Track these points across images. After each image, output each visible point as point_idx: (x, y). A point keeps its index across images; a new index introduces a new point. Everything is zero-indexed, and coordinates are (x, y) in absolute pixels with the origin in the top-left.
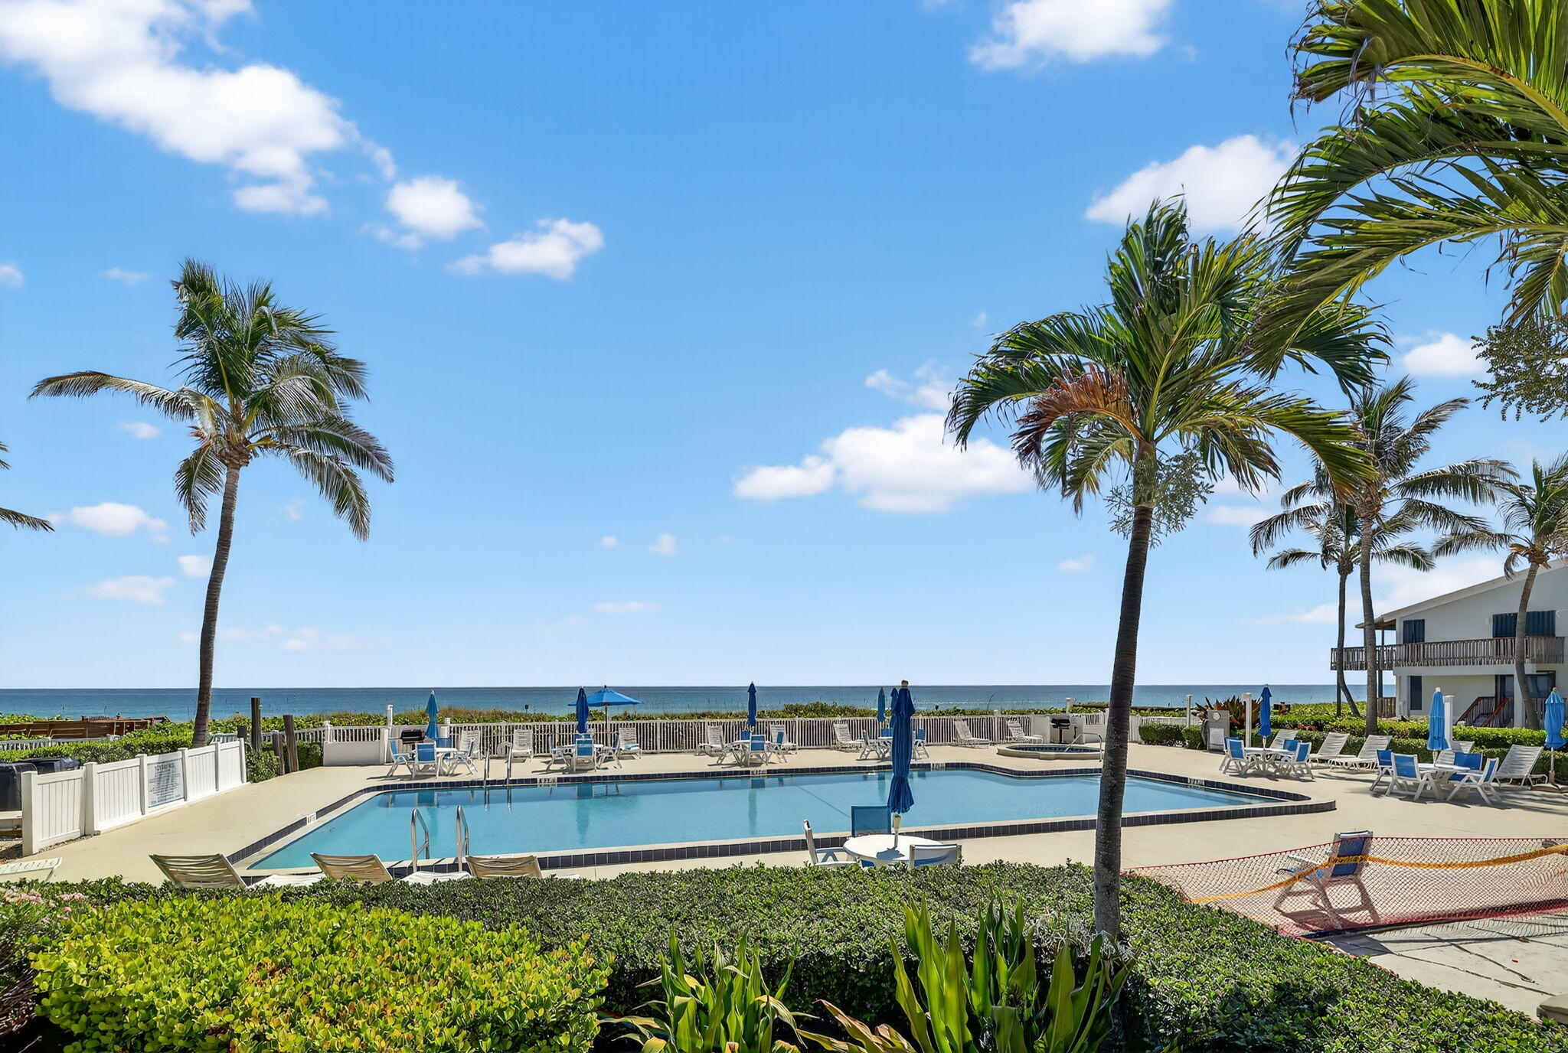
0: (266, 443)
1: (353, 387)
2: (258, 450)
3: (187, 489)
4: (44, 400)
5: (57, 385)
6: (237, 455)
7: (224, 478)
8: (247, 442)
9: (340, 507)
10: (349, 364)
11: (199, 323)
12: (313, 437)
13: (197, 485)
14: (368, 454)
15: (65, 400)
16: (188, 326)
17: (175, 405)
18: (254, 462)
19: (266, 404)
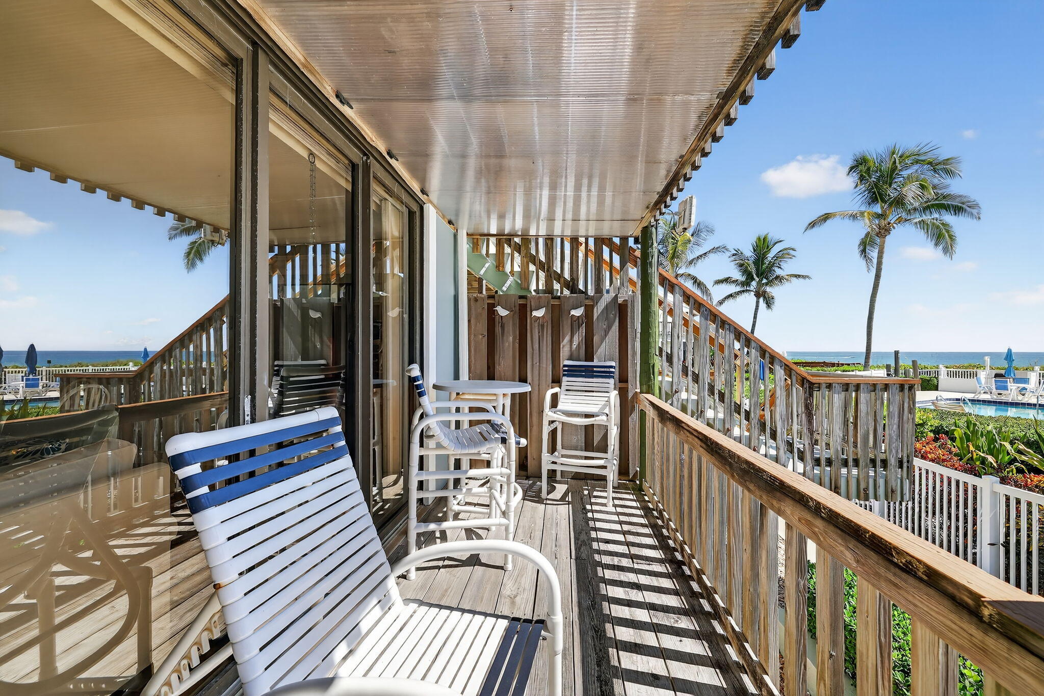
0: (900, 220)
1: (949, 173)
2: (895, 225)
3: (864, 251)
4: (809, 232)
5: (812, 225)
6: (884, 231)
7: (878, 244)
8: (889, 223)
10: (946, 161)
11: (865, 177)
12: (925, 209)
13: (868, 247)
15: (815, 229)
16: (859, 181)
17: (854, 217)
18: (893, 232)
19: (899, 202)
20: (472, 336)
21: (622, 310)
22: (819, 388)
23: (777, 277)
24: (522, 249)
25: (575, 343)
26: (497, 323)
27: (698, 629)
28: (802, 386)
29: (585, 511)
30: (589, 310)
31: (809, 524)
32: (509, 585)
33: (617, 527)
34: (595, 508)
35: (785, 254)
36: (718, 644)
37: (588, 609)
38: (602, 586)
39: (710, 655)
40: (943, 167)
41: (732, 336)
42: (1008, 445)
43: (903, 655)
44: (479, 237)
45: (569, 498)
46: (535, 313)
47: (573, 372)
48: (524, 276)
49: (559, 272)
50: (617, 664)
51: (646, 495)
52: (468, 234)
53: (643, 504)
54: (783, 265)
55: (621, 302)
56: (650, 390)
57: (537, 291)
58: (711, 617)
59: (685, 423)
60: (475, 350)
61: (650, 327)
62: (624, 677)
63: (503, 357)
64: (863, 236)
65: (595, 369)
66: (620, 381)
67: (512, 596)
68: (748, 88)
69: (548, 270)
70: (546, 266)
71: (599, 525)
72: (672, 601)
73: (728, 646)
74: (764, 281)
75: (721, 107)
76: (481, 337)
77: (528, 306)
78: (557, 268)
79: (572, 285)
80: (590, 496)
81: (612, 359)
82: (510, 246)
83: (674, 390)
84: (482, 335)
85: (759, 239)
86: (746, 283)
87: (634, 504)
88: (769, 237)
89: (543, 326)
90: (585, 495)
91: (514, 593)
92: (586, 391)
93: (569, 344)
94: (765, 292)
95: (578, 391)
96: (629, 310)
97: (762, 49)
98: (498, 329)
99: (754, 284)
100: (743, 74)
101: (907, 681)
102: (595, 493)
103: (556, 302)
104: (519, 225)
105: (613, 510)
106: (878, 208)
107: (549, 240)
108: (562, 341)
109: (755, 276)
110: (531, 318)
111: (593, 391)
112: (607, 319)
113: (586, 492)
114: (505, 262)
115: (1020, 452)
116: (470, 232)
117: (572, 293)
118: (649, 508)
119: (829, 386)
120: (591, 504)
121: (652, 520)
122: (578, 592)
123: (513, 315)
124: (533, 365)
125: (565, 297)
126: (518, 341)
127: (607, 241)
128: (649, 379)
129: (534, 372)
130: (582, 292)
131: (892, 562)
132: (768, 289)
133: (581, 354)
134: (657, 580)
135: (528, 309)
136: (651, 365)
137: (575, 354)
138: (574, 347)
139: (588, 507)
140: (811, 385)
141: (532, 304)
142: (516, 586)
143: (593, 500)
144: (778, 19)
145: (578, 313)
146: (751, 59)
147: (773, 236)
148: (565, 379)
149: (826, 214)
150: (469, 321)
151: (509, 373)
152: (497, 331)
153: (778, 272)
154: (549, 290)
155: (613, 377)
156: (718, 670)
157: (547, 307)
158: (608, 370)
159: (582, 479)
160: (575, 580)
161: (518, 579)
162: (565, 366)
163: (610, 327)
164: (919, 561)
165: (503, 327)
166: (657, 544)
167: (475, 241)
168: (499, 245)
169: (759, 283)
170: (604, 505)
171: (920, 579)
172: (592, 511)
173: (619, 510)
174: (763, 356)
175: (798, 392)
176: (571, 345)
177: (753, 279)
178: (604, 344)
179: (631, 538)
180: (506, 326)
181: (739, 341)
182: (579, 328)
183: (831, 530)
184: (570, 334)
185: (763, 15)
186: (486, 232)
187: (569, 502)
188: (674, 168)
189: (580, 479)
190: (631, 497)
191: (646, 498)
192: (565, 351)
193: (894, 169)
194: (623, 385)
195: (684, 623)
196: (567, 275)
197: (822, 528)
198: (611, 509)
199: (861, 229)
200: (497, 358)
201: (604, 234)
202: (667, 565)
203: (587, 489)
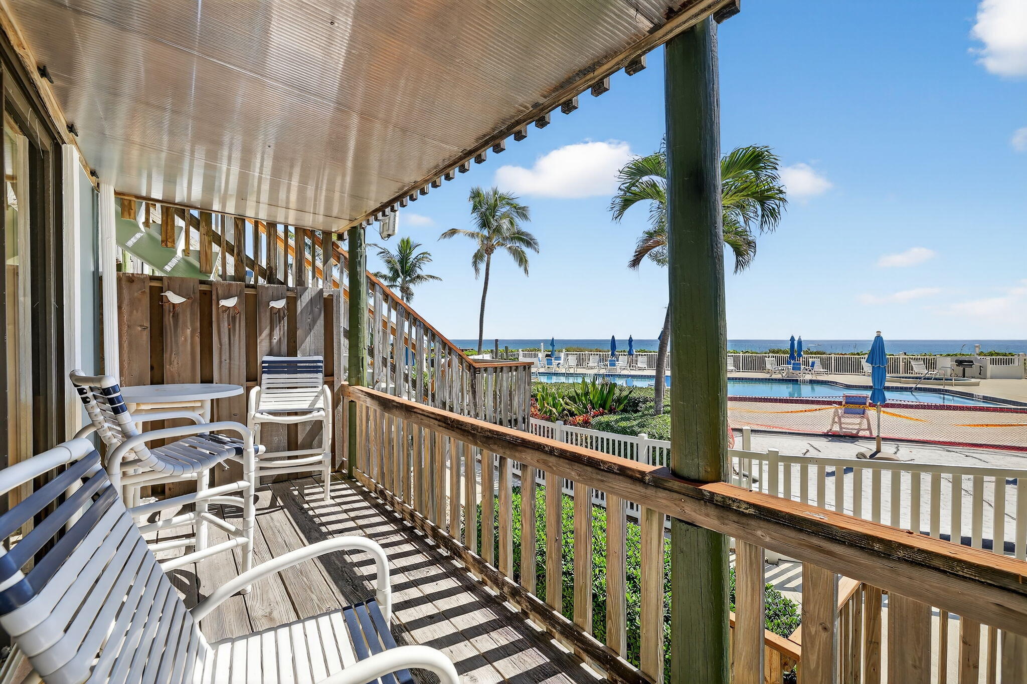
0: (499, 244)
1: (525, 216)
2: (496, 247)
3: (475, 264)
4: (442, 241)
5: (445, 235)
6: (489, 250)
7: (486, 257)
8: (493, 245)
9: (520, 265)
10: (524, 208)
11: (478, 206)
12: (512, 239)
13: (478, 261)
14: (529, 242)
15: (446, 239)
16: (475, 208)
17: (472, 235)
18: (495, 251)
19: (498, 230)
20: (125, 328)
21: (327, 304)
22: (480, 371)
23: (418, 277)
24: (203, 224)
25: (276, 338)
26: (167, 312)
27: (445, 571)
28: (469, 371)
29: (305, 512)
30: (292, 302)
31: (545, 463)
32: (257, 606)
33: (344, 516)
34: (312, 505)
35: (425, 256)
36: (462, 575)
37: (352, 593)
38: (356, 569)
39: (460, 584)
40: (522, 212)
41: (422, 331)
42: (561, 400)
43: (539, 545)
44: (134, 199)
45: (280, 502)
46: (223, 303)
47: (273, 368)
48: (205, 256)
49: (252, 257)
50: (398, 623)
51: (357, 481)
52: (116, 193)
53: (358, 490)
54: (422, 266)
55: (326, 296)
56: (359, 382)
57: (224, 276)
58: (450, 558)
59: (419, 409)
60: (130, 344)
61: (358, 323)
62: (408, 628)
63: (177, 354)
64: (476, 252)
65: (298, 365)
66: (326, 376)
67: (267, 614)
68: (483, 154)
69: (239, 254)
70: (236, 249)
71: (324, 519)
72: (419, 559)
73: (469, 574)
74: (408, 278)
75: (461, 158)
76: (139, 329)
77: (214, 293)
78: (249, 252)
79: (269, 274)
80: (302, 495)
81: (317, 354)
82: (183, 219)
83: (375, 381)
84: (141, 326)
85: (403, 241)
86: (394, 279)
87: (350, 492)
88: (411, 240)
89: (234, 318)
90: (297, 496)
91: (268, 610)
92: (288, 388)
93: (268, 338)
94: (408, 288)
95: (282, 388)
96: (334, 304)
97: (503, 134)
98: (169, 320)
99: (399, 280)
100: (485, 144)
101: (543, 559)
102: (306, 491)
103: (251, 292)
104: (197, 194)
105: (332, 502)
106: (485, 232)
107: (240, 221)
108: (260, 335)
109: (401, 274)
110: (218, 308)
111: (296, 388)
112: (312, 312)
113: (296, 493)
114: (176, 237)
115: (566, 404)
116: (119, 190)
117: (269, 282)
118: (366, 492)
119: (486, 370)
120: (307, 502)
121: (373, 502)
122: (336, 583)
123: (192, 303)
124: (221, 362)
125: (263, 287)
126: (198, 334)
127: (309, 233)
128: (359, 372)
129: (223, 370)
130: (281, 283)
131: (600, 469)
132: (411, 286)
133: (282, 349)
134: (399, 548)
135: (214, 297)
136: (361, 358)
137: (276, 349)
138: (275, 341)
139: (306, 506)
140: (475, 368)
141: (220, 292)
142: (265, 603)
143: (307, 498)
144: (518, 123)
145: (280, 304)
146: (494, 138)
147: (413, 240)
148: (265, 376)
149: (453, 229)
150: (120, 308)
151: (188, 374)
152: (167, 323)
153: (419, 272)
154: (239, 276)
155: (321, 372)
156: (469, 592)
157: (239, 296)
158: (315, 364)
159: (285, 481)
160: (327, 574)
161: (265, 596)
162: (264, 362)
163: (314, 321)
164: (615, 464)
165: (176, 316)
166: (386, 519)
167: (126, 203)
168: (167, 213)
169: (403, 280)
170: (322, 500)
171: (616, 473)
172: (312, 509)
173: (338, 500)
174: (444, 349)
175: (467, 375)
176: (271, 339)
177: (398, 276)
178: (308, 339)
179: (361, 522)
180: (181, 316)
181: (427, 336)
182: (280, 323)
183: (562, 462)
184: (268, 328)
185: (512, 117)
186: (144, 194)
187: (281, 506)
188: (406, 189)
189: (282, 482)
190: (344, 486)
191: (359, 484)
192: (263, 345)
193: (496, 205)
194: (329, 379)
195: (434, 571)
196: (264, 264)
197: (554, 461)
198: (330, 502)
199: (475, 245)
200: (166, 356)
201: (306, 225)
202: (402, 533)
203: (295, 490)
